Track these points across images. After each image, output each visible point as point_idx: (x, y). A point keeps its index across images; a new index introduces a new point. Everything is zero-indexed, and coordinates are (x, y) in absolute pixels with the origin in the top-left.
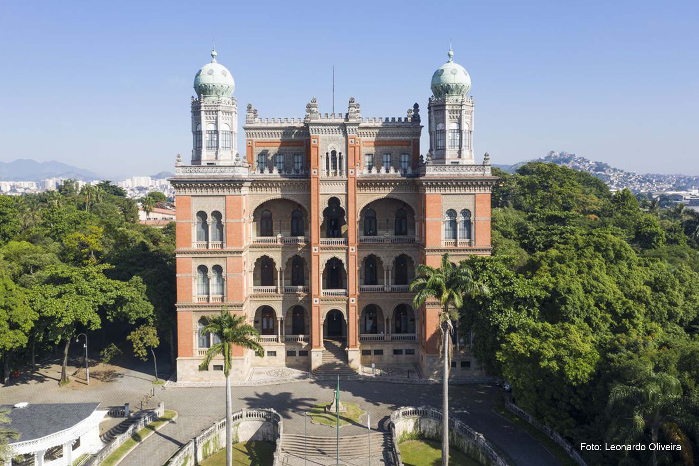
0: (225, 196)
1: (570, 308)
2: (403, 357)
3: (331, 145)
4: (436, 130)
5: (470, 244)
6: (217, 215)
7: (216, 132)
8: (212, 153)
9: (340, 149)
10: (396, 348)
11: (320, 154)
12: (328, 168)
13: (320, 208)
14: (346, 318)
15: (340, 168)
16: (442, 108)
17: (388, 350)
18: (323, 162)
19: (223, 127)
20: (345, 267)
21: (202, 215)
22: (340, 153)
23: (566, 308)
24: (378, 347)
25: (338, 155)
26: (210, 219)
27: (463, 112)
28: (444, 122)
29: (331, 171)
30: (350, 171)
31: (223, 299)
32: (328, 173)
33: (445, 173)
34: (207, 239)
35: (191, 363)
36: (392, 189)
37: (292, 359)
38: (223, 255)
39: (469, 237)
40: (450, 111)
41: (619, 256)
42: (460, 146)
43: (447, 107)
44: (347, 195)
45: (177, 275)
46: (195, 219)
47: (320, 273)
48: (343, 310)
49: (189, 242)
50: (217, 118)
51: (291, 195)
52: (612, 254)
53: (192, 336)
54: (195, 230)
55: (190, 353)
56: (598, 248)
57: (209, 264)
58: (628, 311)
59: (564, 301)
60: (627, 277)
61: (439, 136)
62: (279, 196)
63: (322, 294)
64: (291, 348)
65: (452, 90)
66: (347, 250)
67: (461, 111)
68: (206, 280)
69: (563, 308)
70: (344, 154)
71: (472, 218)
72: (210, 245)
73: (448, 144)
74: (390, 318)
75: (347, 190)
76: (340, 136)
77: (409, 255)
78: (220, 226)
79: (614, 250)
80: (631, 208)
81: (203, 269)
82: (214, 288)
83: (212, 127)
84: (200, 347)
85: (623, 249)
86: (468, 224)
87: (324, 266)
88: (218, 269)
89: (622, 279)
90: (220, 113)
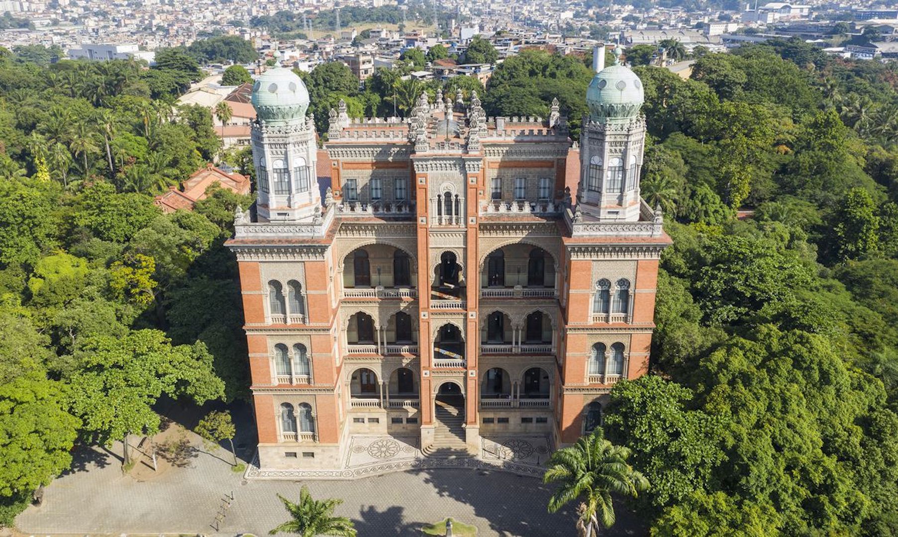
0: (304, 262)
1: (752, 482)
2: (533, 427)
3: (445, 185)
4: (591, 164)
5: (626, 319)
6: (295, 284)
7: (286, 171)
8: (283, 199)
9: (456, 189)
10: (525, 416)
11: (429, 196)
12: (440, 213)
13: (430, 264)
14: (463, 392)
15: (457, 214)
16: (600, 137)
17: (515, 419)
18: (433, 207)
19: (296, 162)
20: (463, 335)
21: (276, 285)
22: (457, 196)
23: (748, 482)
24: (503, 415)
25: (453, 198)
26: (286, 290)
27: (630, 145)
28: (602, 156)
29: (445, 217)
30: (470, 219)
31: (309, 380)
32: (440, 220)
33: (598, 233)
34: (284, 312)
35: (275, 450)
36: (525, 233)
37: (398, 428)
38: (306, 333)
39: (625, 310)
40: (611, 143)
41: (825, 378)
42: (622, 190)
43: (607, 139)
44: (465, 250)
45: (250, 355)
46: (267, 289)
47: (431, 341)
48: (460, 384)
49: (261, 317)
50: (286, 153)
51: (390, 239)
52: (816, 375)
53: (274, 422)
54: (267, 304)
55: (273, 438)
56: (798, 362)
57: (289, 343)
58: (829, 481)
59: (746, 471)
60: (833, 413)
61: (593, 172)
62: (374, 241)
63: (433, 364)
64: (395, 414)
65: (616, 113)
66: (466, 315)
67: (627, 142)
68: (287, 362)
69: (743, 481)
70: (461, 198)
71: (631, 291)
72: (289, 320)
73: (605, 185)
74: (519, 383)
75: (466, 242)
76: (456, 173)
77: (545, 312)
78: (299, 298)
79: (821, 370)
80: (834, 137)
81: (282, 347)
82: (297, 368)
83: (280, 165)
84: (285, 430)
85: (832, 371)
86: (625, 296)
87: (436, 334)
88: (301, 348)
89: (826, 414)
90: (291, 148)
